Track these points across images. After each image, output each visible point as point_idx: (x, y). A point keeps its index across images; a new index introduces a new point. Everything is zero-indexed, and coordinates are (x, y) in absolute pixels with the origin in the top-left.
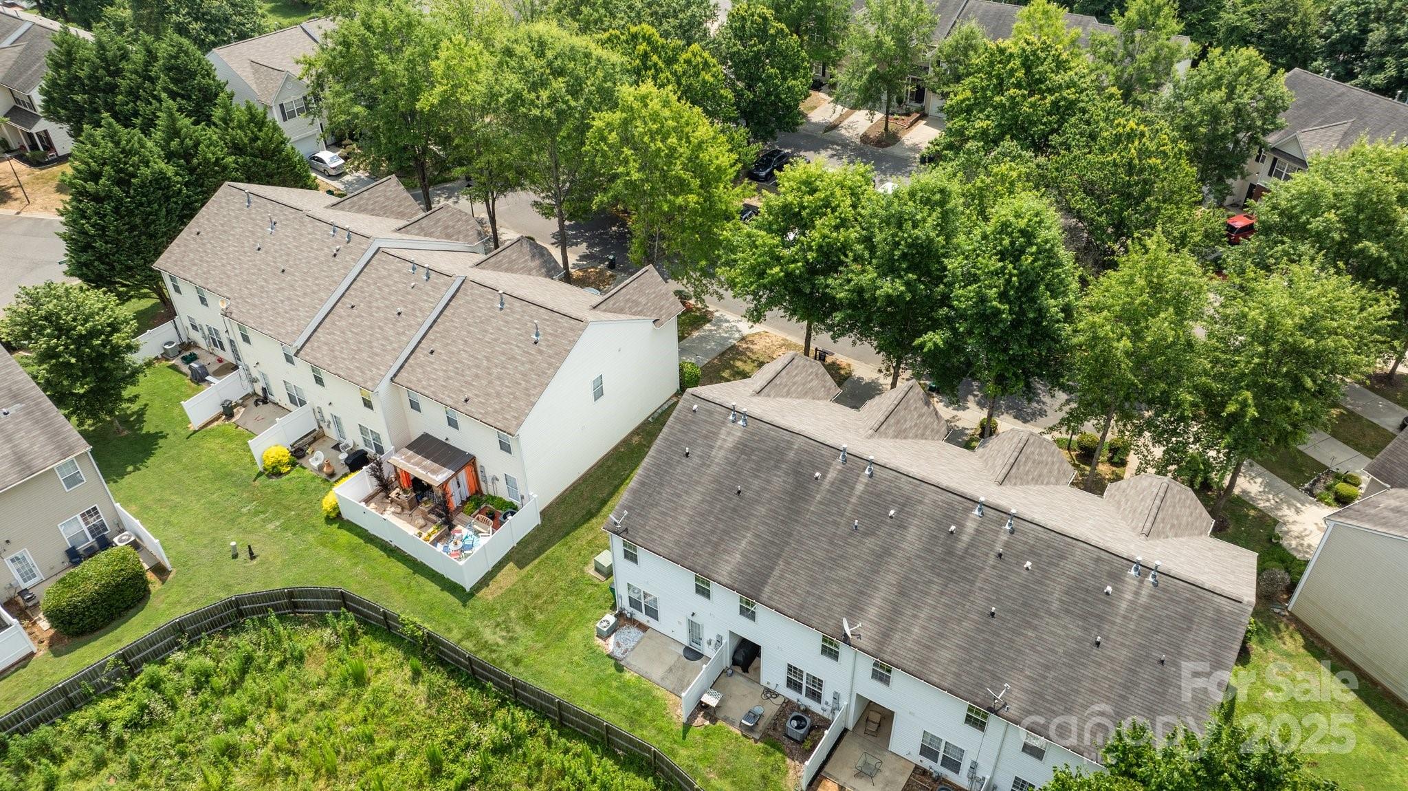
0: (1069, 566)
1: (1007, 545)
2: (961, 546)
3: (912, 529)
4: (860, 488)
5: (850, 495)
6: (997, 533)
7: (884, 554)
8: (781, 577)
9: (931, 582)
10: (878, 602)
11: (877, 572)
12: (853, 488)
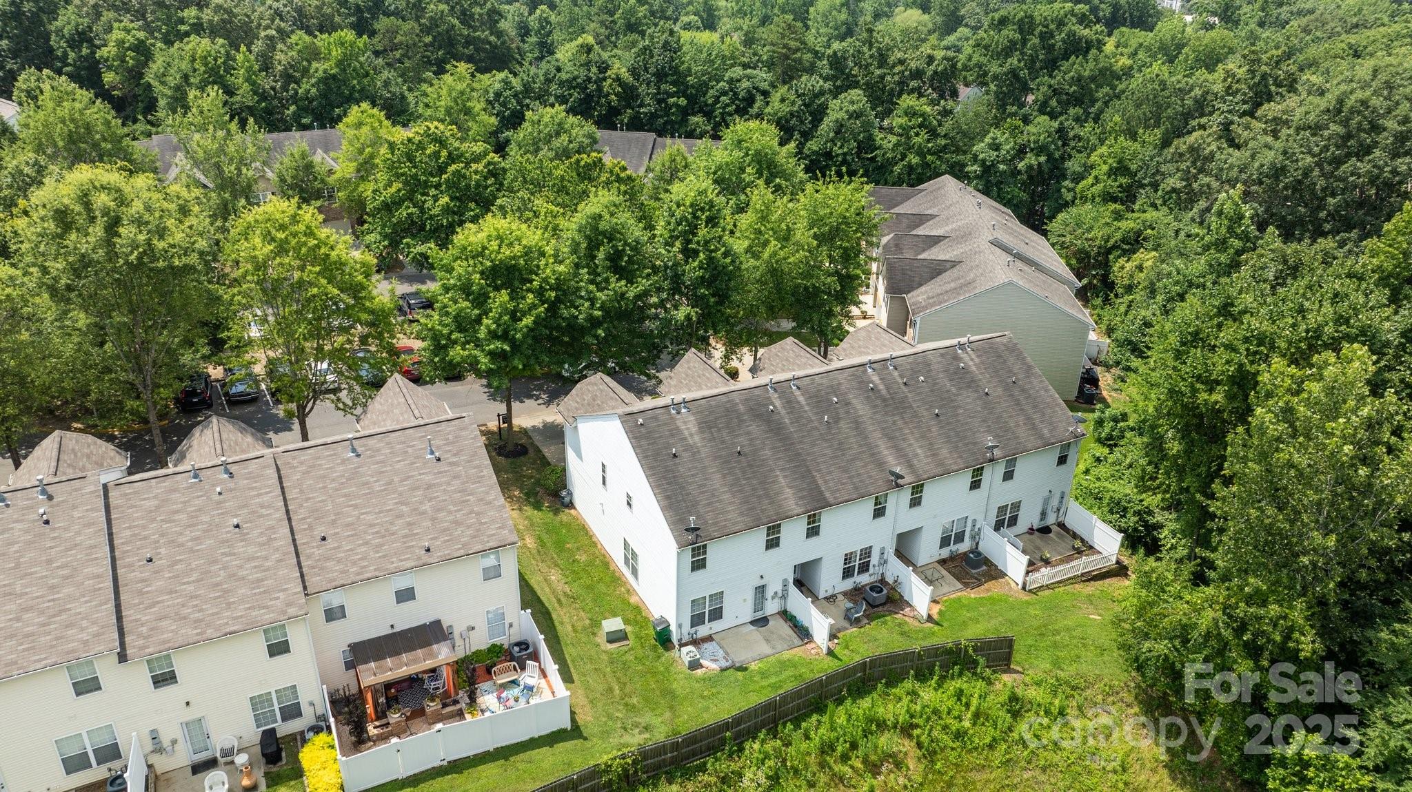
0: (937, 367)
1: (902, 376)
2: (884, 392)
3: (855, 401)
4: (801, 399)
5: (802, 407)
6: (890, 373)
7: (857, 425)
8: (826, 482)
9: (894, 422)
10: (886, 452)
11: (866, 438)
12: (798, 402)
